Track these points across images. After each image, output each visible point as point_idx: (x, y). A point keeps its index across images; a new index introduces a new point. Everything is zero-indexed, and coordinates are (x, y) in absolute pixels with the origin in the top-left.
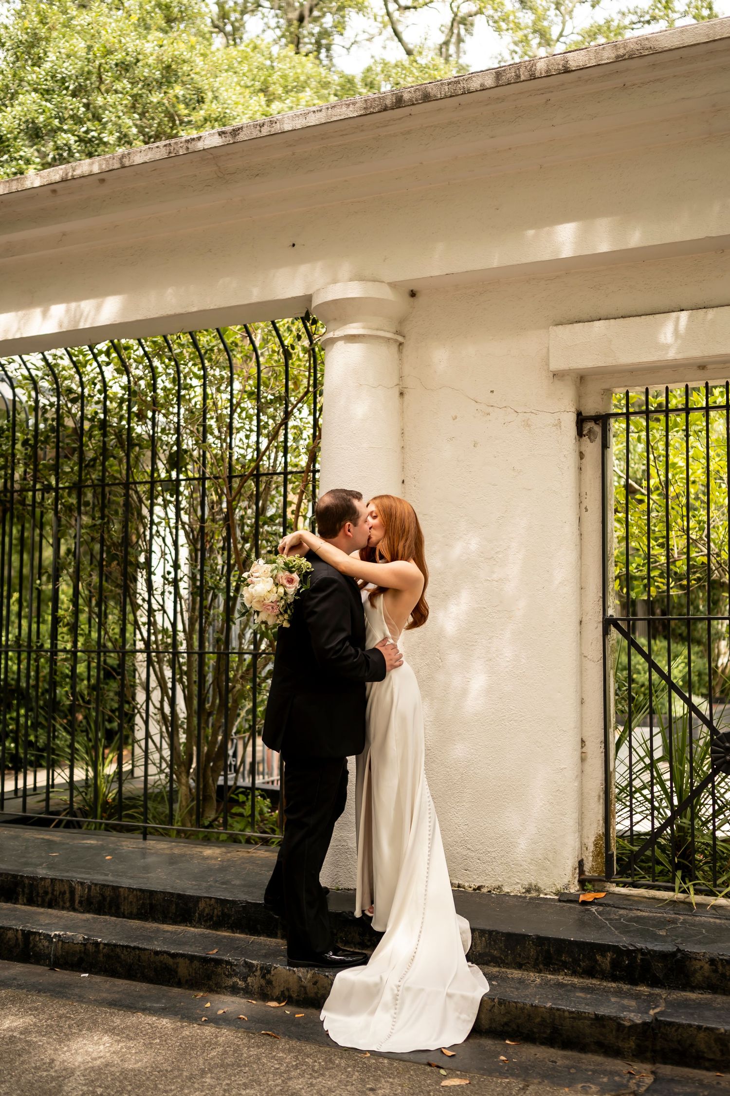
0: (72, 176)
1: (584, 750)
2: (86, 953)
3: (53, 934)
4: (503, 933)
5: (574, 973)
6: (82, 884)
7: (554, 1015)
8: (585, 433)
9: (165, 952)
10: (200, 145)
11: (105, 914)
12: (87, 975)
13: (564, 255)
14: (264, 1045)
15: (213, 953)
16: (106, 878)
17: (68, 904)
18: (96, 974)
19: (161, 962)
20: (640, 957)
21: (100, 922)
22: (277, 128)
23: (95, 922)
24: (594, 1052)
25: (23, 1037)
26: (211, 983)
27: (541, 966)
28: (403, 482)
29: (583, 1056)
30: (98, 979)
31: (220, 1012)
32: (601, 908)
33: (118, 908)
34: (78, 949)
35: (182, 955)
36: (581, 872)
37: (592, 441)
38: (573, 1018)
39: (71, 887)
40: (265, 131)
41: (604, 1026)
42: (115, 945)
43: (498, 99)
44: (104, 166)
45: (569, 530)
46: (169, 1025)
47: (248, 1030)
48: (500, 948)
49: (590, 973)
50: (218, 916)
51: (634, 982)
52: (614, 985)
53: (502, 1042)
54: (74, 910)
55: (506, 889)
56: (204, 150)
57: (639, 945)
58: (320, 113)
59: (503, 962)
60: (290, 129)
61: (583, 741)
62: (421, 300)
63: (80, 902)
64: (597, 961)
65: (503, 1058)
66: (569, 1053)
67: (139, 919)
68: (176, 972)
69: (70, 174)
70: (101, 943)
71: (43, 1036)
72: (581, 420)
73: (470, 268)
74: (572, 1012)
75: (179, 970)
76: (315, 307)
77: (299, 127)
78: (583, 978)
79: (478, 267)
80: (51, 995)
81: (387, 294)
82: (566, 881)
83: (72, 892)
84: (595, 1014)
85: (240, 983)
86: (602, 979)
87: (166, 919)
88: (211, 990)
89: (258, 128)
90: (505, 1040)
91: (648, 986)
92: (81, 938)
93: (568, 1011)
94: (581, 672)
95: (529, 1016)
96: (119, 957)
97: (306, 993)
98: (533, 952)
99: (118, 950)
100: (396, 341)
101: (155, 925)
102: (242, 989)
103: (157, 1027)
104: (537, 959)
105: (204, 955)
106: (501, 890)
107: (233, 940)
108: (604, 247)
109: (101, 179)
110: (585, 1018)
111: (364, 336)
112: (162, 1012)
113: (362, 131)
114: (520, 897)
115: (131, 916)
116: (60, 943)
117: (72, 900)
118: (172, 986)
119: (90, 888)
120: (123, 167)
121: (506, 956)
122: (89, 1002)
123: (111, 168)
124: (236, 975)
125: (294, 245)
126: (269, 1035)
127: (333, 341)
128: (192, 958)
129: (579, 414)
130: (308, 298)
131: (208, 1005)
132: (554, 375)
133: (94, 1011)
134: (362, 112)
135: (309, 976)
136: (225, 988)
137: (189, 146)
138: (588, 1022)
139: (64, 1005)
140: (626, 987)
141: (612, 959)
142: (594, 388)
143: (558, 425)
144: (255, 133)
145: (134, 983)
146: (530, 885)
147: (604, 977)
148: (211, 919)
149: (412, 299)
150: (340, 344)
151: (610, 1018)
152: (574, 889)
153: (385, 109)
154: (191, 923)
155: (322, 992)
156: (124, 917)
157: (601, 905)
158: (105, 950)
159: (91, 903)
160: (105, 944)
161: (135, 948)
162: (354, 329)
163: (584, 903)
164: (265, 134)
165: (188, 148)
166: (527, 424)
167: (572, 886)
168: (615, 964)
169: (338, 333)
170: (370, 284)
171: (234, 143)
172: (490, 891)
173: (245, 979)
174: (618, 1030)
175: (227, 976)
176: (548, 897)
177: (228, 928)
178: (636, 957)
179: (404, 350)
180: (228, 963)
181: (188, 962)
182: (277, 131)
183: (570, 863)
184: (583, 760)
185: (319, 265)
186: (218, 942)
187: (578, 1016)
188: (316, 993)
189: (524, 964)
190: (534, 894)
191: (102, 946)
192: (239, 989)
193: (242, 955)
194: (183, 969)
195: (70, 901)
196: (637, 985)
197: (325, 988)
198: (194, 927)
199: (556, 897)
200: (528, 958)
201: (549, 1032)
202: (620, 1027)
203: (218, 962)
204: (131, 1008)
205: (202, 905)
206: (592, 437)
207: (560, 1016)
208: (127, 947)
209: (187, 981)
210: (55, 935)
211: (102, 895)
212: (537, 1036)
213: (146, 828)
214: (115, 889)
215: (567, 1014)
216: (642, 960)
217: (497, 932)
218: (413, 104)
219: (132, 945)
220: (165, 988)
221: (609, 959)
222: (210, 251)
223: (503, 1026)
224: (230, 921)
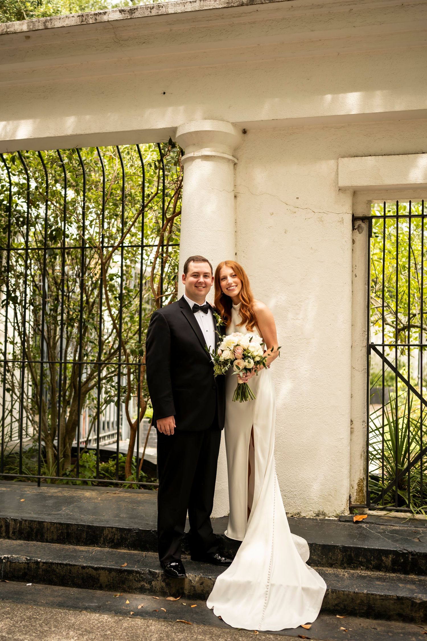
0: (6, 32)
1: (352, 426)
2: (29, 568)
3: (3, 557)
4: (319, 545)
5: (367, 569)
6: (15, 520)
7: (369, 598)
8: (355, 227)
9: (90, 567)
10: (105, 18)
11: (32, 540)
12: (31, 584)
13: (354, 112)
14: (184, 630)
15: (125, 566)
16: (31, 515)
17: (4, 534)
18: (37, 583)
19: (87, 573)
20: (410, 557)
21: (31, 546)
22: (163, 11)
23: (28, 546)
24: (396, 620)
25: (10, 636)
26: (125, 586)
27: (345, 565)
28: (236, 254)
29: (389, 623)
30: (40, 587)
31: (140, 607)
32: (368, 525)
33: (42, 535)
34: (22, 567)
35: (103, 568)
36: (350, 502)
37: (360, 233)
38: (382, 599)
39: (6, 522)
40: (154, 12)
41: (403, 604)
42: (52, 563)
43: (319, 5)
44: (31, 27)
45: (348, 289)
46: (110, 619)
47: (165, 619)
48: (318, 555)
49: (378, 568)
50: (117, 539)
51: (406, 573)
52: (394, 575)
53: (334, 617)
54: (9, 538)
55: (303, 515)
56: (108, 21)
57: (410, 550)
58: (195, 4)
59: (320, 563)
60: (173, 12)
61: (351, 421)
62: (250, 136)
63: (14, 533)
64: (382, 560)
65: (342, 628)
66: (380, 622)
67: (58, 543)
68: (99, 580)
69: (5, 30)
70: (40, 562)
71: (26, 634)
72: (355, 219)
73: (289, 116)
74: (382, 596)
75: (101, 578)
76: (180, 136)
77: (179, 11)
78: (373, 571)
79: (295, 116)
80: (13, 601)
81: (230, 130)
82: (342, 508)
83: (7, 526)
84: (397, 597)
85: (146, 585)
86: (386, 571)
87: (78, 542)
88: (125, 591)
89: (149, 10)
90: (336, 615)
91: (416, 574)
92: (24, 559)
93: (379, 595)
94: (352, 377)
95: (353, 599)
96: (55, 571)
97: (195, 590)
98: (340, 556)
99: (54, 566)
100: (233, 161)
101: (71, 547)
102: (148, 589)
103: (102, 621)
104: (343, 560)
105: (119, 568)
106: (300, 515)
107: (131, 555)
108: (379, 109)
109: (27, 36)
110: (390, 599)
111: (214, 156)
112: (100, 609)
113: (223, 18)
114: (313, 519)
115: (52, 541)
116: (9, 563)
117: (7, 532)
118: (95, 589)
119: (21, 523)
120: (46, 28)
121: (322, 559)
122: (42, 605)
123: (37, 28)
124: (143, 580)
125: (164, 93)
126: (182, 622)
127: (192, 159)
128: (110, 570)
129: (353, 215)
130: (174, 130)
131: (128, 602)
132: (340, 189)
133: (52, 612)
134: (225, 5)
135: (197, 579)
136: (136, 589)
137: (97, 18)
138: (392, 602)
139: (28, 609)
140: (402, 576)
141: (393, 559)
142: (362, 199)
143: (342, 221)
144: (147, 13)
145: (67, 588)
146: (319, 511)
147: (387, 570)
148: (113, 541)
149: (243, 135)
150: (198, 161)
151: (407, 598)
152: (347, 513)
153: (242, 5)
154: (97, 544)
155: (207, 589)
156: (47, 542)
157: (367, 523)
158: (44, 567)
159: (23, 533)
160: (44, 563)
161: (66, 565)
162: (206, 152)
163: (357, 522)
164: (154, 14)
165: (96, 19)
166: (321, 220)
167: (346, 512)
168: (394, 562)
169: (197, 154)
170: (221, 122)
171: (131, 18)
172: (292, 516)
173: (150, 583)
174: (412, 606)
175: (137, 581)
176: (331, 518)
177: (125, 547)
178: (408, 557)
179: (238, 170)
180: (137, 572)
181: (107, 573)
182: (163, 13)
183: (346, 497)
184: (352, 433)
185: (182, 108)
186: (123, 557)
187: (386, 598)
188: (202, 590)
189: (334, 564)
190: (321, 517)
191: (41, 564)
192: (146, 589)
193: (146, 566)
194: (104, 578)
195: (5, 532)
196: (408, 574)
197: (209, 587)
198: (100, 547)
199: (336, 519)
200: (337, 560)
201: (365, 609)
202: (413, 604)
203: (130, 572)
204: (76, 608)
205: (106, 532)
206: (360, 230)
207: (373, 598)
208: (60, 564)
209: (106, 586)
210: (5, 557)
211: (31, 528)
212: (358, 611)
213: (39, 479)
214: (41, 523)
215: (378, 597)
216: (412, 559)
217: (316, 545)
218: (262, 3)
219: (65, 562)
220: (90, 591)
221: (390, 559)
222: (103, 93)
223: (334, 606)
224: (127, 543)
